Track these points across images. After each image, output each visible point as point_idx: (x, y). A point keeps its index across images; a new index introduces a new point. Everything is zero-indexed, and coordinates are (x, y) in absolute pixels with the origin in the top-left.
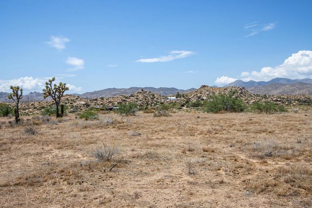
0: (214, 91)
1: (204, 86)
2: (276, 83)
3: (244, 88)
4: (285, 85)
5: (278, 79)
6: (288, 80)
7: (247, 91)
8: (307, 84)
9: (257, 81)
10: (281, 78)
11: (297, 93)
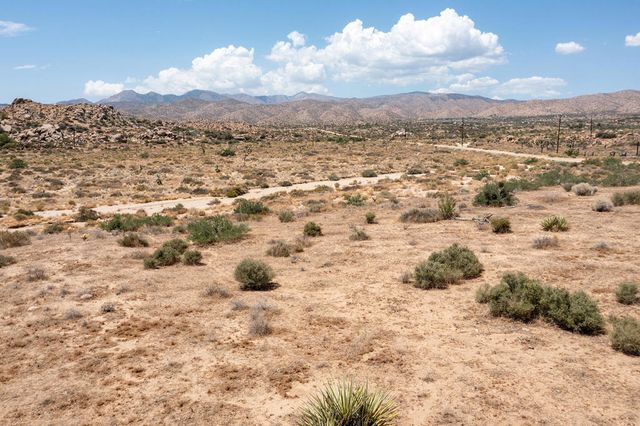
0: (43, 112)
1: (20, 101)
2: (193, 98)
3: (112, 108)
4: (208, 103)
5: (198, 92)
6: (213, 95)
7: (119, 114)
8: (240, 103)
9: (163, 94)
10: (203, 92)
11: (226, 116)
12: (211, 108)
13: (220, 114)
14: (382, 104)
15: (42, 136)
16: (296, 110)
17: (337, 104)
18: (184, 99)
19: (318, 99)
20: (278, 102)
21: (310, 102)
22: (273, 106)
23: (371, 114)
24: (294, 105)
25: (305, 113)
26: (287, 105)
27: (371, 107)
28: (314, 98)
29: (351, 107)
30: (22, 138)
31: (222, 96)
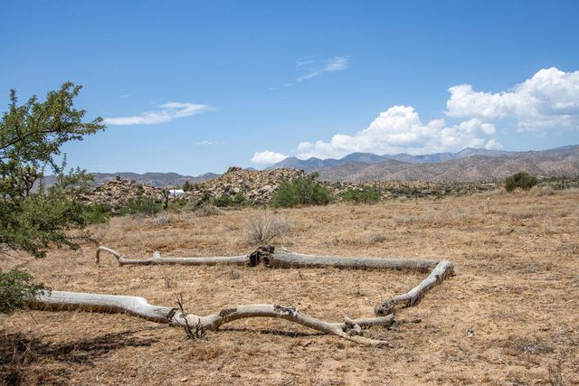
0: (251, 177)
1: (234, 169)
2: (353, 161)
3: (302, 171)
4: (369, 165)
5: (357, 155)
6: (373, 157)
8: (402, 163)
10: (362, 154)
11: (388, 177)
12: (372, 170)
13: (382, 175)
14: (567, 155)
15: (265, 195)
16: (463, 167)
17: (510, 158)
18: (344, 163)
19: (487, 154)
20: (442, 160)
21: (479, 158)
22: (437, 164)
23: (554, 168)
24: (461, 162)
25: (475, 170)
26: (452, 162)
27: (554, 160)
28: (482, 153)
29: (527, 161)
30: (250, 197)
31: (382, 157)
